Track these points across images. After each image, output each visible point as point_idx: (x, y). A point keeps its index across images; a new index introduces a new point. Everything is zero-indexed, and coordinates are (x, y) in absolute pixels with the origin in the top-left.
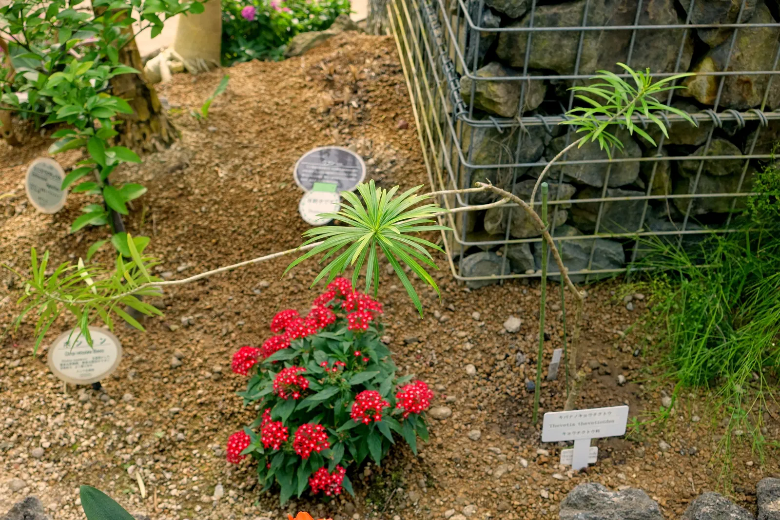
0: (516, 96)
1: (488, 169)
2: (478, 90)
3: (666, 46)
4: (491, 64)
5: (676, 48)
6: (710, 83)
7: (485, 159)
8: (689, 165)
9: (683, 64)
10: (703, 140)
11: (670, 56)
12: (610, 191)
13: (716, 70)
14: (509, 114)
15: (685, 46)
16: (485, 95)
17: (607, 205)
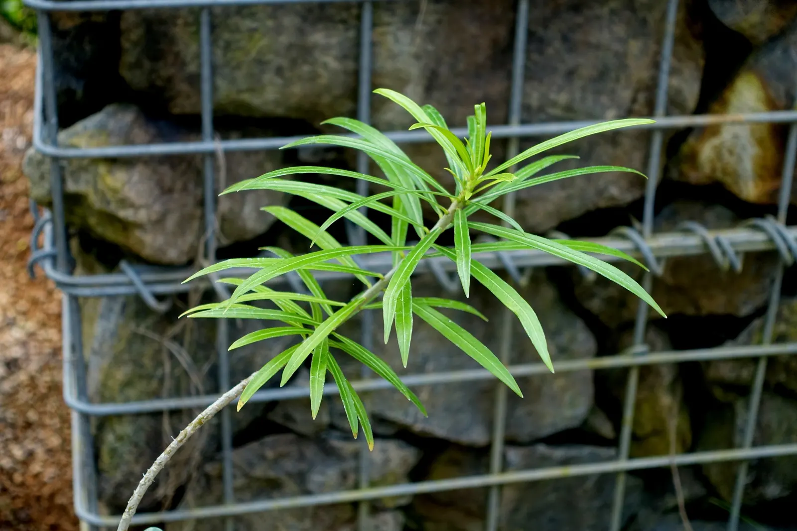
0: (190, 201)
1: (138, 415)
2: (72, 187)
3: (623, 41)
4: (109, 109)
5: (653, 47)
6: (760, 142)
7: (127, 384)
8: (727, 373)
9: (679, 92)
10: (758, 301)
11: (639, 71)
12: (514, 455)
13: (773, 106)
14: (172, 255)
15: (678, 40)
16: (94, 200)
17: (509, 494)
